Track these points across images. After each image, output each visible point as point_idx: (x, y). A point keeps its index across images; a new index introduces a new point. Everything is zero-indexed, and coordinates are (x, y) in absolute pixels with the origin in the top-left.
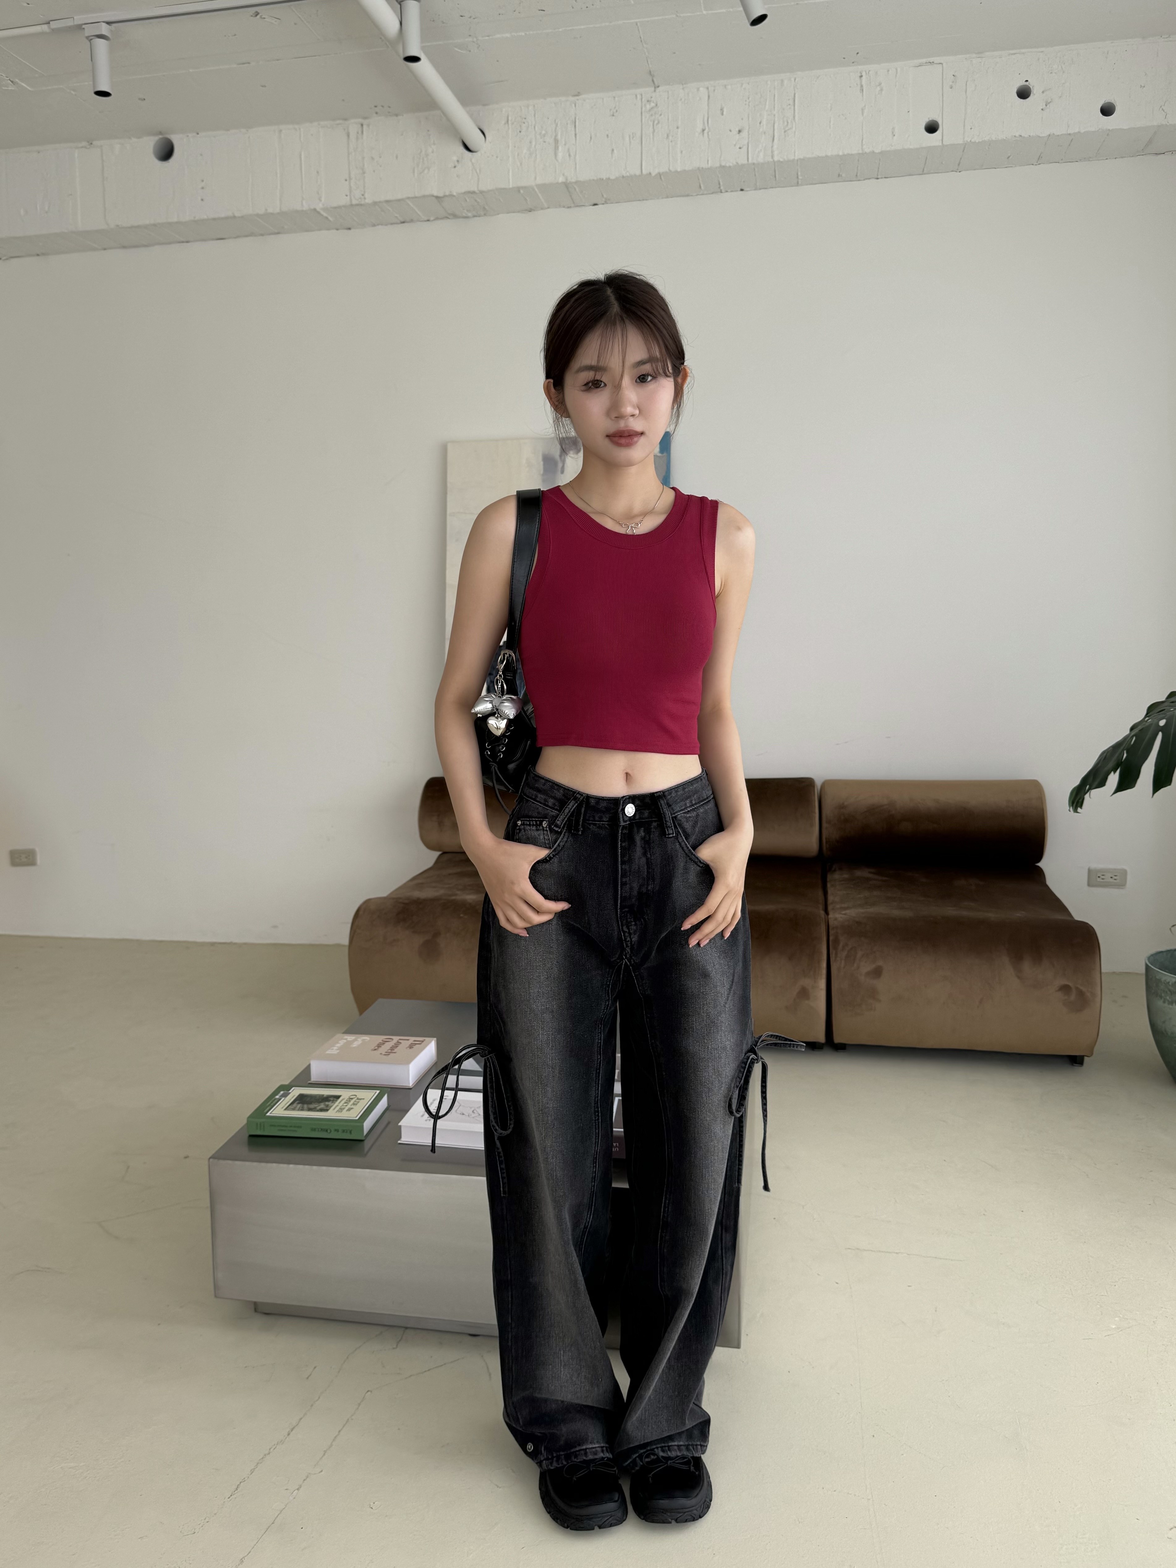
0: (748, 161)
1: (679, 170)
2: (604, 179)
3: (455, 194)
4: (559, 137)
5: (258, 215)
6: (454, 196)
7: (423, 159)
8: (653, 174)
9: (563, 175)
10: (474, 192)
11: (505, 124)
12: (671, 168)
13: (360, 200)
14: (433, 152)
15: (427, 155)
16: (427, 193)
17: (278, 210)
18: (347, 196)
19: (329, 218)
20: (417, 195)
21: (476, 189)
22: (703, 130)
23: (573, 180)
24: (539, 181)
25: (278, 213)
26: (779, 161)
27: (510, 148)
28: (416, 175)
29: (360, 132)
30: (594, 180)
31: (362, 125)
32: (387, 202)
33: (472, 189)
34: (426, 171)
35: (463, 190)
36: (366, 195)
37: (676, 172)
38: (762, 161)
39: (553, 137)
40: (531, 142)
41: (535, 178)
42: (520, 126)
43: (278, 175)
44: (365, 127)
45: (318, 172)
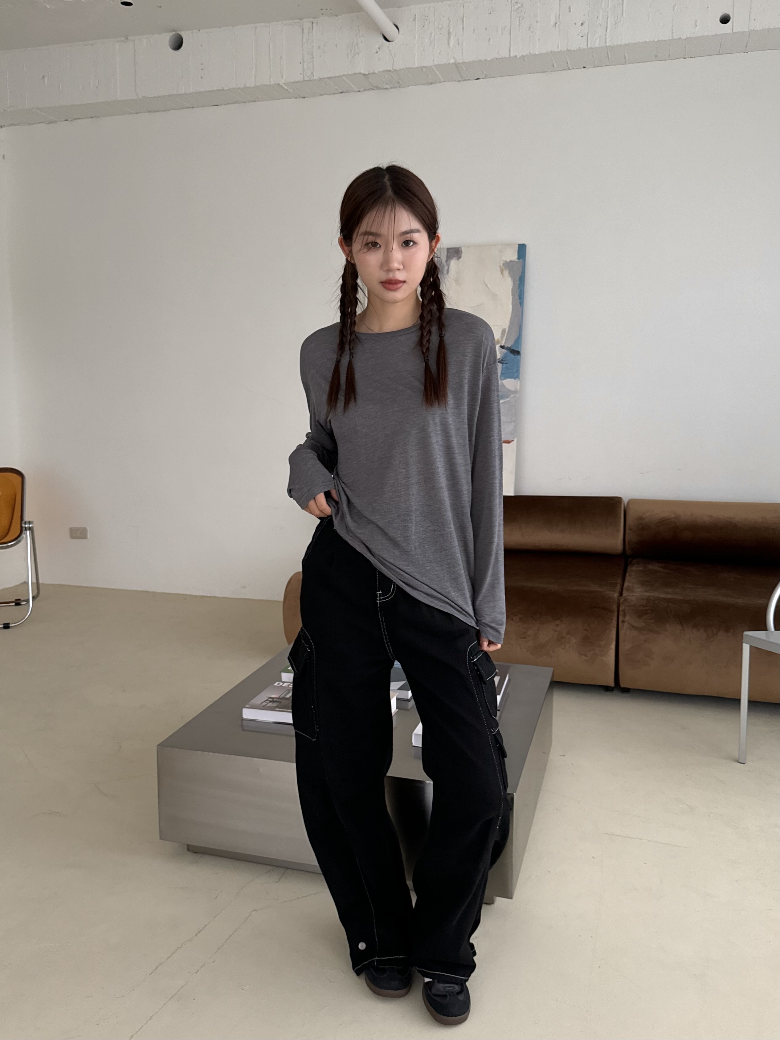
0: (588, 46)
1: (537, 53)
2: (483, 60)
3: (376, 72)
4: (451, 30)
5: (239, 88)
6: (376, 74)
7: (355, 47)
8: (518, 57)
9: (454, 57)
10: (390, 71)
11: (413, 21)
12: (531, 52)
13: (310, 77)
14: (362, 42)
15: (357, 44)
16: (357, 72)
17: (253, 85)
18: (301, 74)
19: (290, 90)
20: (350, 73)
21: (391, 69)
22: (556, 24)
23: (461, 61)
24: (436, 62)
25: (253, 87)
26: (610, 46)
27: (416, 37)
28: (349, 58)
29: (311, 28)
30: (475, 61)
31: (312, 23)
32: (329, 78)
33: (389, 69)
34: (357, 55)
35: (382, 70)
36: (314, 73)
37: (535, 54)
38: (597, 46)
39: (447, 30)
40: (431, 34)
41: (434, 60)
42: (424, 22)
43: (254, 60)
44: (314, 24)
45: (281, 57)
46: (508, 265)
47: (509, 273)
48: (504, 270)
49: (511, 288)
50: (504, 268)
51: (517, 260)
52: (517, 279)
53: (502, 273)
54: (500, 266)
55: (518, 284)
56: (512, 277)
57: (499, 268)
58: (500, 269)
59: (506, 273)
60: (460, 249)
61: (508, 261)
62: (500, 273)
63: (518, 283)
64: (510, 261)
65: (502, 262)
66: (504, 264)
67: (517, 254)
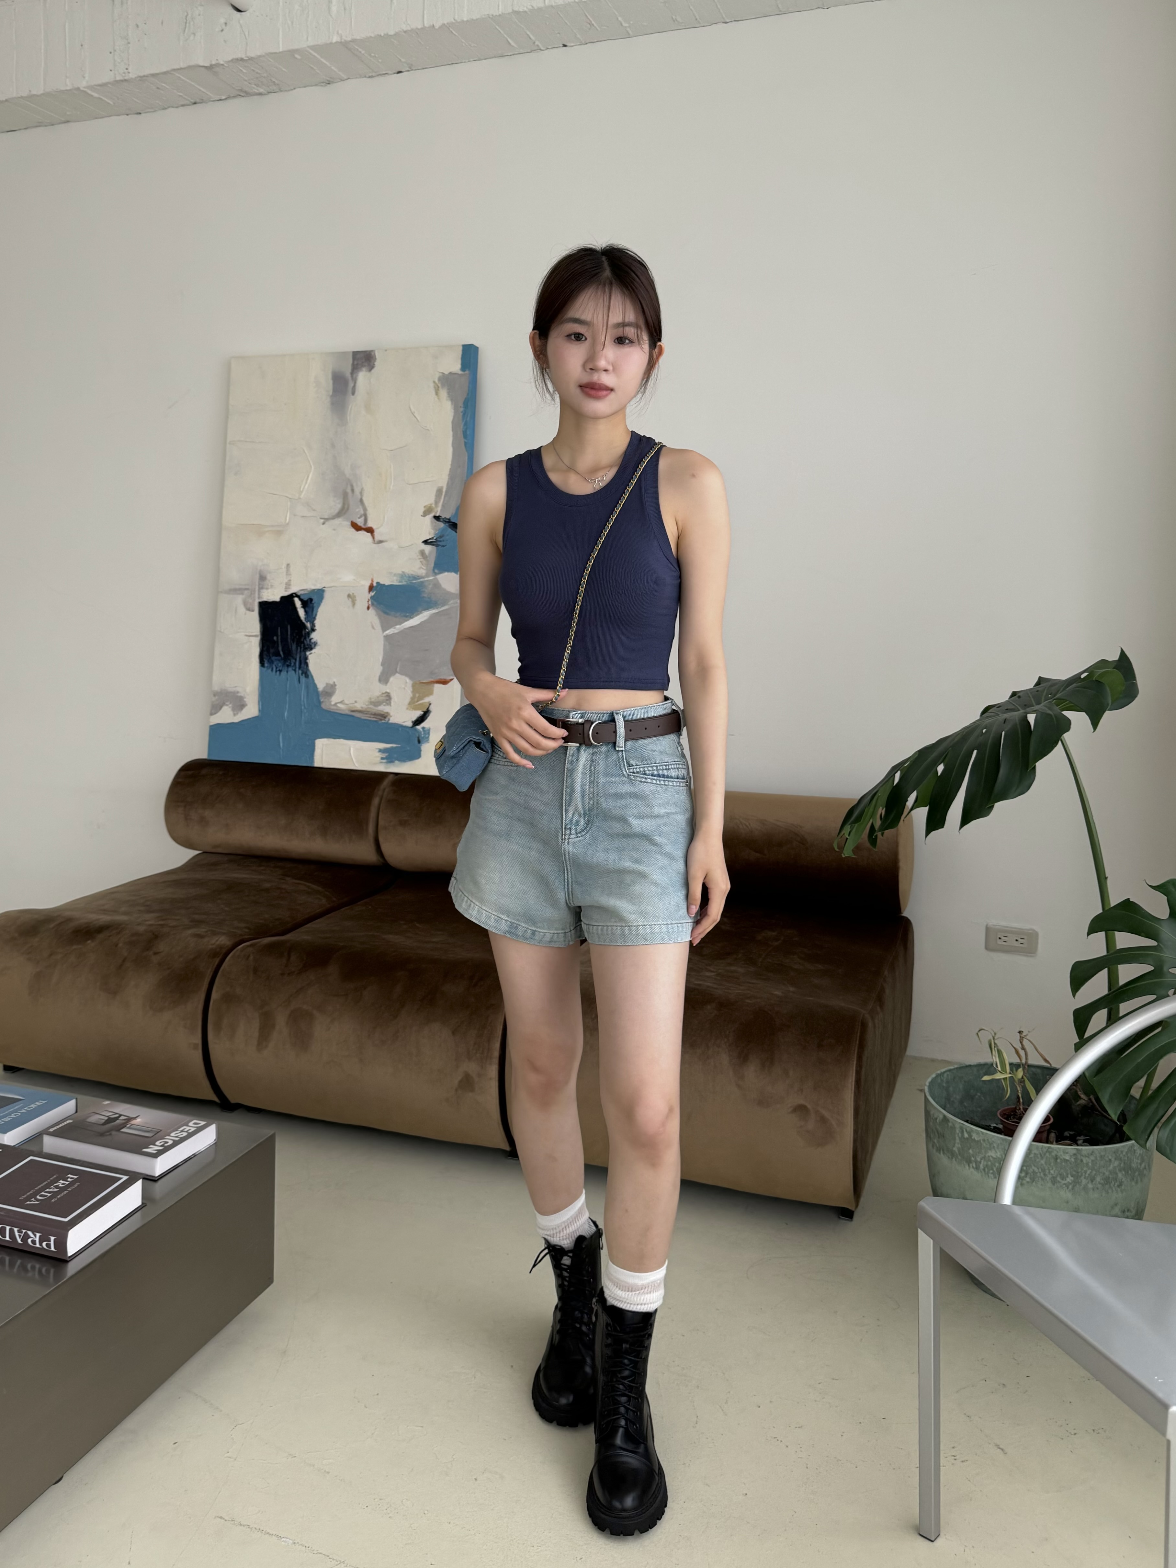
0: (545, 3)
1: (465, 19)
2: (382, 35)
3: (222, 62)
5: (21, 98)
6: (222, 65)
7: (189, 23)
8: (437, 27)
9: (338, 33)
10: (242, 59)
12: (456, 17)
13: (123, 75)
14: (199, 15)
15: (193, 18)
16: (192, 63)
17: (41, 92)
18: (111, 72)
19: (105, 100)
20: (185, 65)
21: (243, 56)
23: (349, 39)
24: (311, 42)
25: (43, 94)
27: (281, 5)
28: (182, 42)
30: (371, 37)
32: (153, 75)
33: (239, 56)
34: (192, 37)
35: (231, 58)
36: (130, 70)
41: (307, 38)
43: (43, 51)
46: (446, 380)
47: (448, 393)
48: (440, 387)
49: (451, 418)
50: (439, 385)
51: (460, 372)
52: (461, 404)
53: (437, 394)
54: (434, 382)
55: (462, 412)
56: (452, 400)
57: (432, 385)
58: (435, 387)
59: (444, 393)
60: (373, 354)
61: (446, 373)
62: (434, 393)
63: (462, 409)
64: (450, 373)
65: (437, 375)
66: (439, 379)
67: (459, 362)
